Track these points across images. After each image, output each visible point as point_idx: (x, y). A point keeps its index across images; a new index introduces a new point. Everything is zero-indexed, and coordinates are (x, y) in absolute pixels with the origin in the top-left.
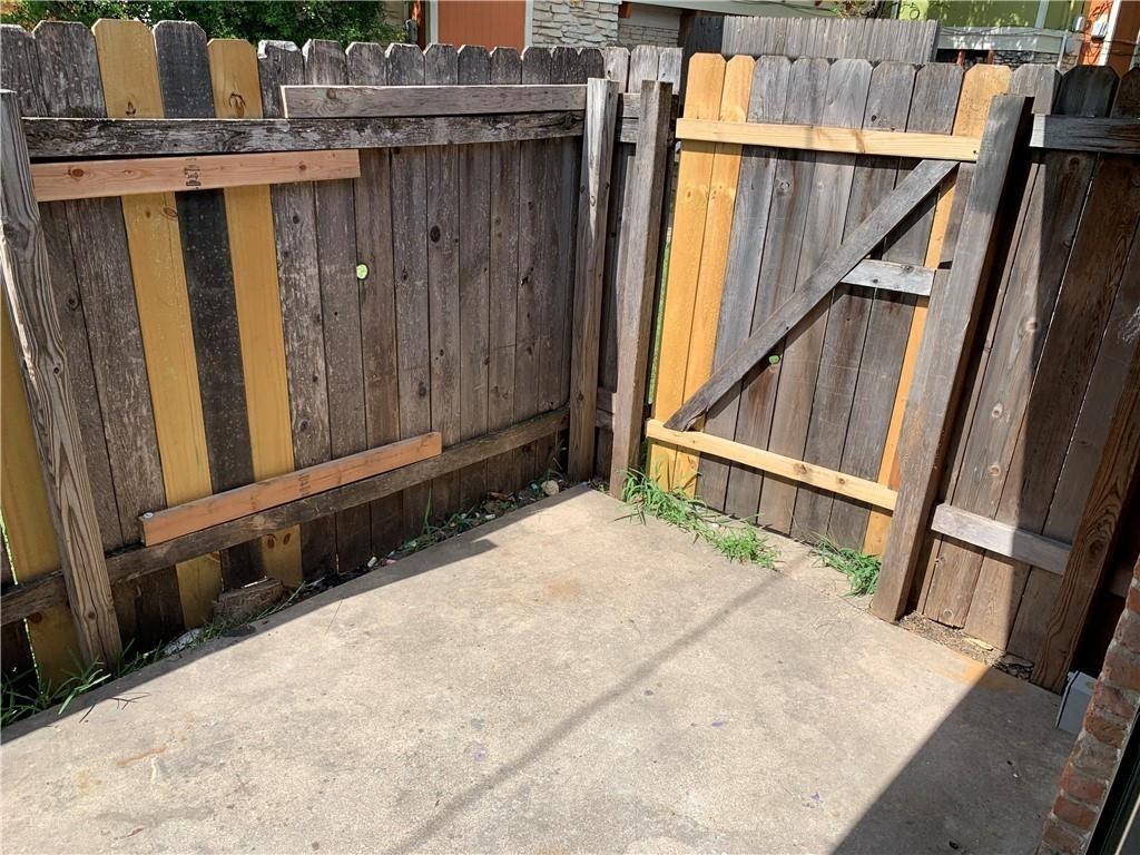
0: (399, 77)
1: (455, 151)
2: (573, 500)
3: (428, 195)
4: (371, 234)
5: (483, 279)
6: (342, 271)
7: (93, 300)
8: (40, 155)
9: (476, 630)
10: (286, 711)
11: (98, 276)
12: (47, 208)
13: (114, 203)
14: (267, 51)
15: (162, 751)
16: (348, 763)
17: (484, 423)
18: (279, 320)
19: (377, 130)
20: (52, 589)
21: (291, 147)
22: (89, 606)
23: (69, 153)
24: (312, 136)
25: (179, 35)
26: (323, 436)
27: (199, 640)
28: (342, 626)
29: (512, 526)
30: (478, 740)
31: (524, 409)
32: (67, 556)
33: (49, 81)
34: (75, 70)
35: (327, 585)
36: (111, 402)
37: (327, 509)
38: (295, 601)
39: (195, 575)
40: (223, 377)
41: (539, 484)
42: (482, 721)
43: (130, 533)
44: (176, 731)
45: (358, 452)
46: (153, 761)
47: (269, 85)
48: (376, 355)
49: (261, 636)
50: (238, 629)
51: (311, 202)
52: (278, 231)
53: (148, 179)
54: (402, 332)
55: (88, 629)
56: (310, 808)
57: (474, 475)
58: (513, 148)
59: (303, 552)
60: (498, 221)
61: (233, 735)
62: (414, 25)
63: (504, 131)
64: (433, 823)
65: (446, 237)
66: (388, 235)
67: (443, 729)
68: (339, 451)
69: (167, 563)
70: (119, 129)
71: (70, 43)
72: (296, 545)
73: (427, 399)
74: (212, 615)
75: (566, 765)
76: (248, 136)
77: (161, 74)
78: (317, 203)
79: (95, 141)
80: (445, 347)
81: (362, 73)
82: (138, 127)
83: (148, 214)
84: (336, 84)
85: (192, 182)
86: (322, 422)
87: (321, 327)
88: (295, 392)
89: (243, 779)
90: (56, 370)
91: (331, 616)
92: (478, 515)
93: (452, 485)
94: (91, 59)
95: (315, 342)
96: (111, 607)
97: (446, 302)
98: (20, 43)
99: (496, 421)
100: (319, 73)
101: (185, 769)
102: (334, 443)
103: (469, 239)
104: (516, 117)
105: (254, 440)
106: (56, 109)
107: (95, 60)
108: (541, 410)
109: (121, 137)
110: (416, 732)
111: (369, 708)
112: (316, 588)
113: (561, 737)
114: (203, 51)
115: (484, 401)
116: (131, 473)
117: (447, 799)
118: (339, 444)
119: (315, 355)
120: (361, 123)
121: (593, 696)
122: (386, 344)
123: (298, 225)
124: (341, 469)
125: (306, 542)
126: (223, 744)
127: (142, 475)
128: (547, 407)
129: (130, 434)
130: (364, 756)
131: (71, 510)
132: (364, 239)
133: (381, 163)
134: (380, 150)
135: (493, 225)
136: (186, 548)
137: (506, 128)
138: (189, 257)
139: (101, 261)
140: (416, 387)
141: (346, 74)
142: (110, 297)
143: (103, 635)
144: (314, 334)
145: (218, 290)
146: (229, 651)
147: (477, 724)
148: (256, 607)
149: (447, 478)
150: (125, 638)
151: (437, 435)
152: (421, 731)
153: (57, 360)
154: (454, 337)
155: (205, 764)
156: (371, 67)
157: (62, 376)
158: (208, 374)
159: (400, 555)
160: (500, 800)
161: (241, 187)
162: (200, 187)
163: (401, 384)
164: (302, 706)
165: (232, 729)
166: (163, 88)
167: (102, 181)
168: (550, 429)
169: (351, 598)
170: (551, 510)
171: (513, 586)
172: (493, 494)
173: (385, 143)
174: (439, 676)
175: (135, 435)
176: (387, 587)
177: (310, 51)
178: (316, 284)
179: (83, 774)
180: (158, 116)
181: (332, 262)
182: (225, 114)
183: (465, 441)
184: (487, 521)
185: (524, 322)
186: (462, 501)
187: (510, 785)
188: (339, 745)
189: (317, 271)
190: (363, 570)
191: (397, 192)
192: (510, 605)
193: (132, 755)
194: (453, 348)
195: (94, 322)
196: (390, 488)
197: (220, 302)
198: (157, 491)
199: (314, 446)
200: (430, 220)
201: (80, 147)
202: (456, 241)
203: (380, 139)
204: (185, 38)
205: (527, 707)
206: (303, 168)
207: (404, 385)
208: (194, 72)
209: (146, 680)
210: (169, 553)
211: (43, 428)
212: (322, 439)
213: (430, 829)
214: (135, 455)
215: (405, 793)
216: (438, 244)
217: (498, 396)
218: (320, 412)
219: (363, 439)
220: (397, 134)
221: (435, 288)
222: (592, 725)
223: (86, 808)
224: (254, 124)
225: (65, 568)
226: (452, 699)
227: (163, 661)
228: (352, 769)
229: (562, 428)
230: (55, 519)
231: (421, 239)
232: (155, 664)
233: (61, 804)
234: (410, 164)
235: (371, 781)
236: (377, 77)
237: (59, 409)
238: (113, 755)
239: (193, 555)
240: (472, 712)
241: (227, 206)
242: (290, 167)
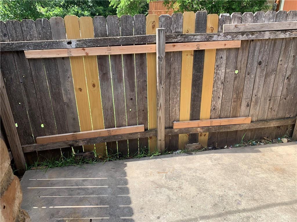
0: (257, 21)
1: (271, 40)
2: (291, 146)
3: (260, 52)
4: (241, 62)
5: (273, 76)
6: (231, 71)
7: (172, 73)
8: (168, 42)
9: (248, 172)
10: (194, 174)
11: (174, 68)
12: (167, 53)
13: (180, 52)
14: (221, 16)
15: (167, 173)
16: (205, 192)
17: (265, 118)
18: (213, 82)
19: (247, 35)
20: (154, 133)
21: (223, 40)
22: (160, 138)
23: (173, 41)
24: (229, 37)
25: (201, 14)
26: (218, 112)
27: (180, 152)
28: (213, 160)
29: (268, 148)
30: (239, 200)
31: (280, 115)
32: (158, 126)
33: (173, 26)
34: (178, 23)
35: (212, 149)
36: (172, 96)
37: (216, 130)
38: (204, 150)
39: (183, 138)
40: (197, 94)
41: (281, 138)
42: (242, 195)
43: (171, 125)
44: (170, 170)
45: (227, 118)
46: (164, 174)
47: (221, 25)
48: (236, 94)
49: (193, 156)
50: (189, 153)
51: (226, 53)
52: (216, 60)
53: (188, 47)
54: (245, 88)
55: (159, 143)
56: (193, 198)
57: (260, 131)
58: (290, 39)
59: (208, 139)
60: (281, 60)
61: (181, 175)
62: (276, 5)
63: (288, 35)
64: (221, 214)
65: (263, 64)
66: (246, 63)
67: (231, 193)
68: (222, 117)
69: (177, 133)
70: (184, 36)
71: (178, 18)
72: (207, 138)
73: (249, 108)
74: (184, 148)
75: (264, 216)
76: (212, 37)
77: (196, 23)
78: (228, 54)
79: (179, 39)
80: (257, 94)
81: (246, 20)
82: (188, 35)
83: (187, 55)
84: (238, 23)
85: (198, 48)
86: (219, 108)
87: (223, 85)
88: (213, 100)
89: (181, 185)
90: (162, 87)
91: (211, 156)
92: (259, 143)
93: (252, 132)
94: (181, 21)
95: (221, 88)
96: (164, 139)
97: (260, 82)
98: (168, 18)
99: (270, 117)
100: (234, 21)
101: (170, 178)
102: (221, 114)
103: (270, 65)
104: (293, 30)
105: (201, 110)
106: (173, 32)
107: (182, 21)
108: (286, 117)
109: (185, 38)
110: (224, 191)
111: (214, 181)
112: (210, 149)
113: (264, 208)
114: (206, 17)
115: (267, 111)
116: (173, 112)
117: (226, 210)
118: (222, 115)
119: (220, 92)
120: (243, 33)
121: (278, 201)
122: (240, 91)
123: (222, 59)
124: (221, 121)
125: (210, 137)
126: (179, 176)
127: (175, 113)
128: (288, 116)
129: (175, 103)
130: (209, 191)
131: (160, 117)
132: (239, 64)
133: (247, 44)
134: (247, 40)
135: (279, 61)
136: (182, 131)
137: (289, 34)
138: (194, 65)
139: (176, 65)
140: (246, 104)
141: (242, 21)
142: (176, 73)
143: (161, 145)
144: (221, 86)
145: (199, 73)
146: (186, 157)
147: (241, 196)
148: (194, 149)
149: (251, 130)
150: (166, 147)
151: (250, 118)
152: (225, 191)
153: (163, 85)
154: (261, 92)
155: (174, 179)
156: (249, 18)
157: (163, 89)
158: (194, 93)
159: (234, 147)
160: (241, 217)
161: (209, 49)
162: (199, 49)
163: (242, 102)
164: (198, 175)
165: (182, 174)
166: (196, 26)
167: (179, 47)
168: (288, 123)
169: (217, 154)
170: (282, 147)
171: (263, 164)
172: (265, 138)
173: (249, 38)
174: (234, 180)
175: (175, 104)
176: (227, 154)
177: (233, 16)
178: (224, 74)
179: (151, 172)
180: (193, 33)
181: (229, 69)
182: (208, 32)
183: (258, 121)
184: (261, 145)
185: (285, 90)
186: (255, 137)
187: (245, 214)
188: (204, 187)
189: (225, 70)
190: (222, 148)
191: (250, 52)
192: (260, 169)
193: (161, 172)
194: (259, 95)
195: (172, 78)
196: (234, 129)
197: (199, 76)
198: (178, 117)
199: (216, 114)
200: (259, 59)
201: (176, 40)
202: (266, 65)
203: (248, 37)
204: (202, 15)
205: (257, 197)
206: (225, 45)
207: (243, 103)
208: (203, 22)
209: (168, 157)
210: (178, 131)
211: (158, 99)
212: (218, 113)
213: (220, 215)
214: (175, 108)
215: (216, 204)
216: (260, 66)
217: (272, 110)
218: (219, 106)
219: (229, 115)
220: (253, 36)
221: (257, 78)
222: (275, 209)
223: (150, 179)
224: (215, 34)
225: (157, 129)
226: (236, 187)
227: (172, 155)
228: (205, 193)
229: (293, 123)
230: (157, 118)
231: (255, 64)
232: (170, 155)
233: (146, 176)
234: (256, 44)
235: (209, 198)
236: (250, 21)
237: (161, 95)
238: (157, 170)
239: (182, 133)
240: (240, 192)
241: (205, 54)
242: (222, 45)
